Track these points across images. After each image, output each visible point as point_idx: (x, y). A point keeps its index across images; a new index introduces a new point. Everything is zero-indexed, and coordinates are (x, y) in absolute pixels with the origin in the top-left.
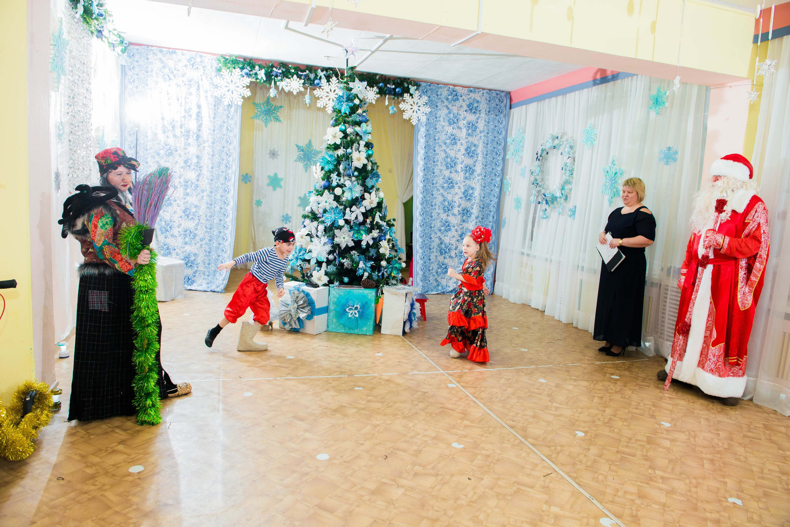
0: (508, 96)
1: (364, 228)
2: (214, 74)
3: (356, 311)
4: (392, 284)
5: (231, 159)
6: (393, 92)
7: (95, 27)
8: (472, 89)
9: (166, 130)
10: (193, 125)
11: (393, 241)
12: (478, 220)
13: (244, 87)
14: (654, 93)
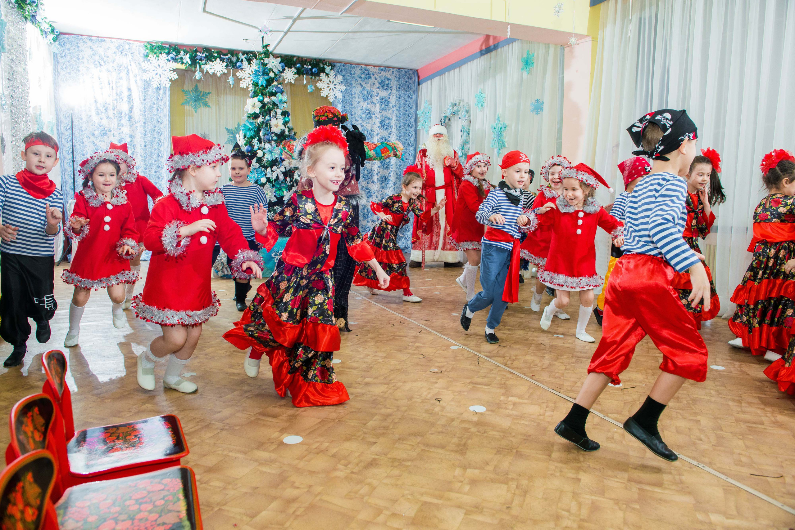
0: (416, 74)
1: (285, 186)
2: (142, 59)
5: (162, 138)
6: (310, 72)
7: (28, 12)
8: (383, 68)
9: (100, 113)
10: (125, 107)
13: (170, 71)
14: (525, 56)
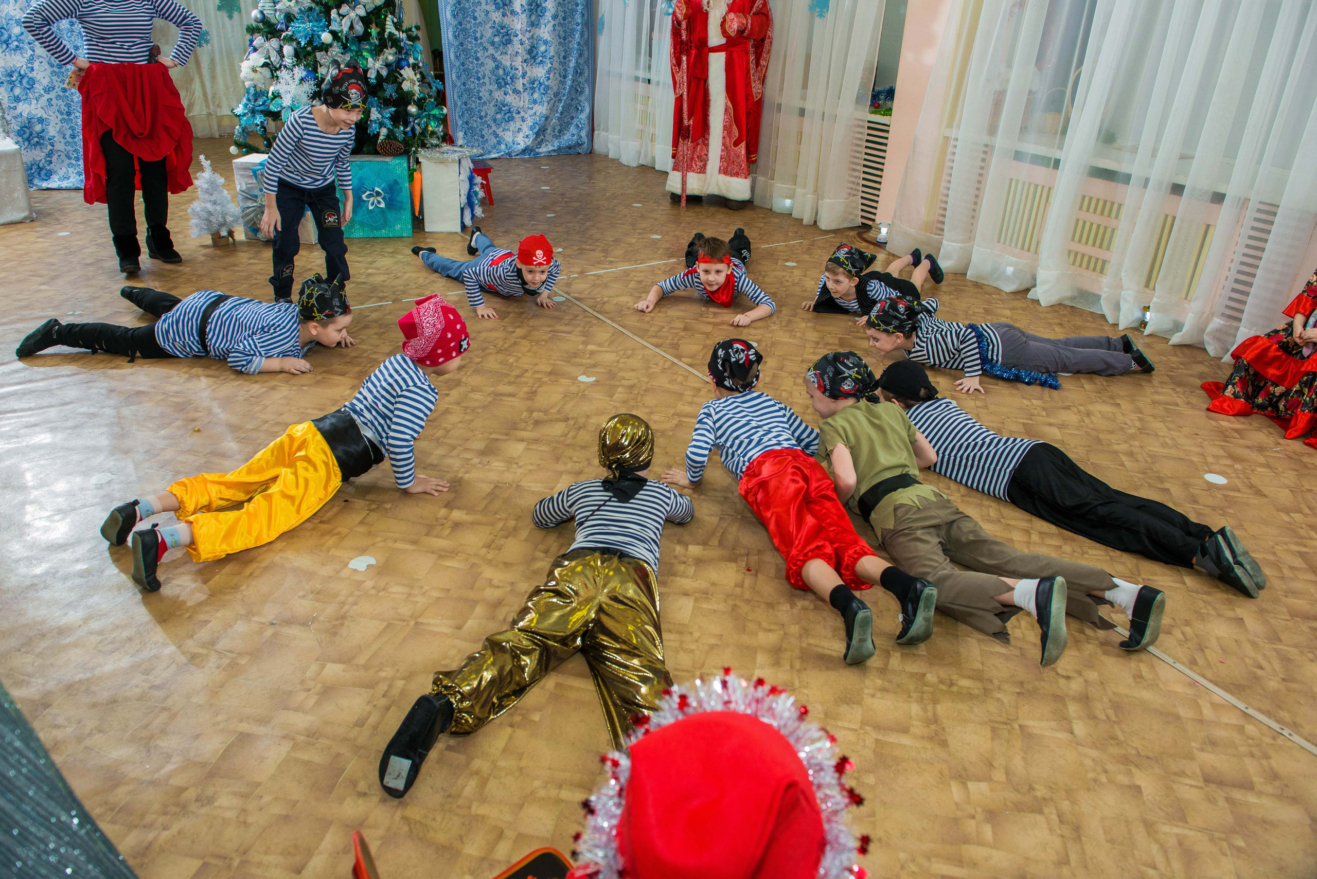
1: (367, 47)
3: (380, 199)
4: (432, 145)
11: (419, 67)
12: (557, 21)
